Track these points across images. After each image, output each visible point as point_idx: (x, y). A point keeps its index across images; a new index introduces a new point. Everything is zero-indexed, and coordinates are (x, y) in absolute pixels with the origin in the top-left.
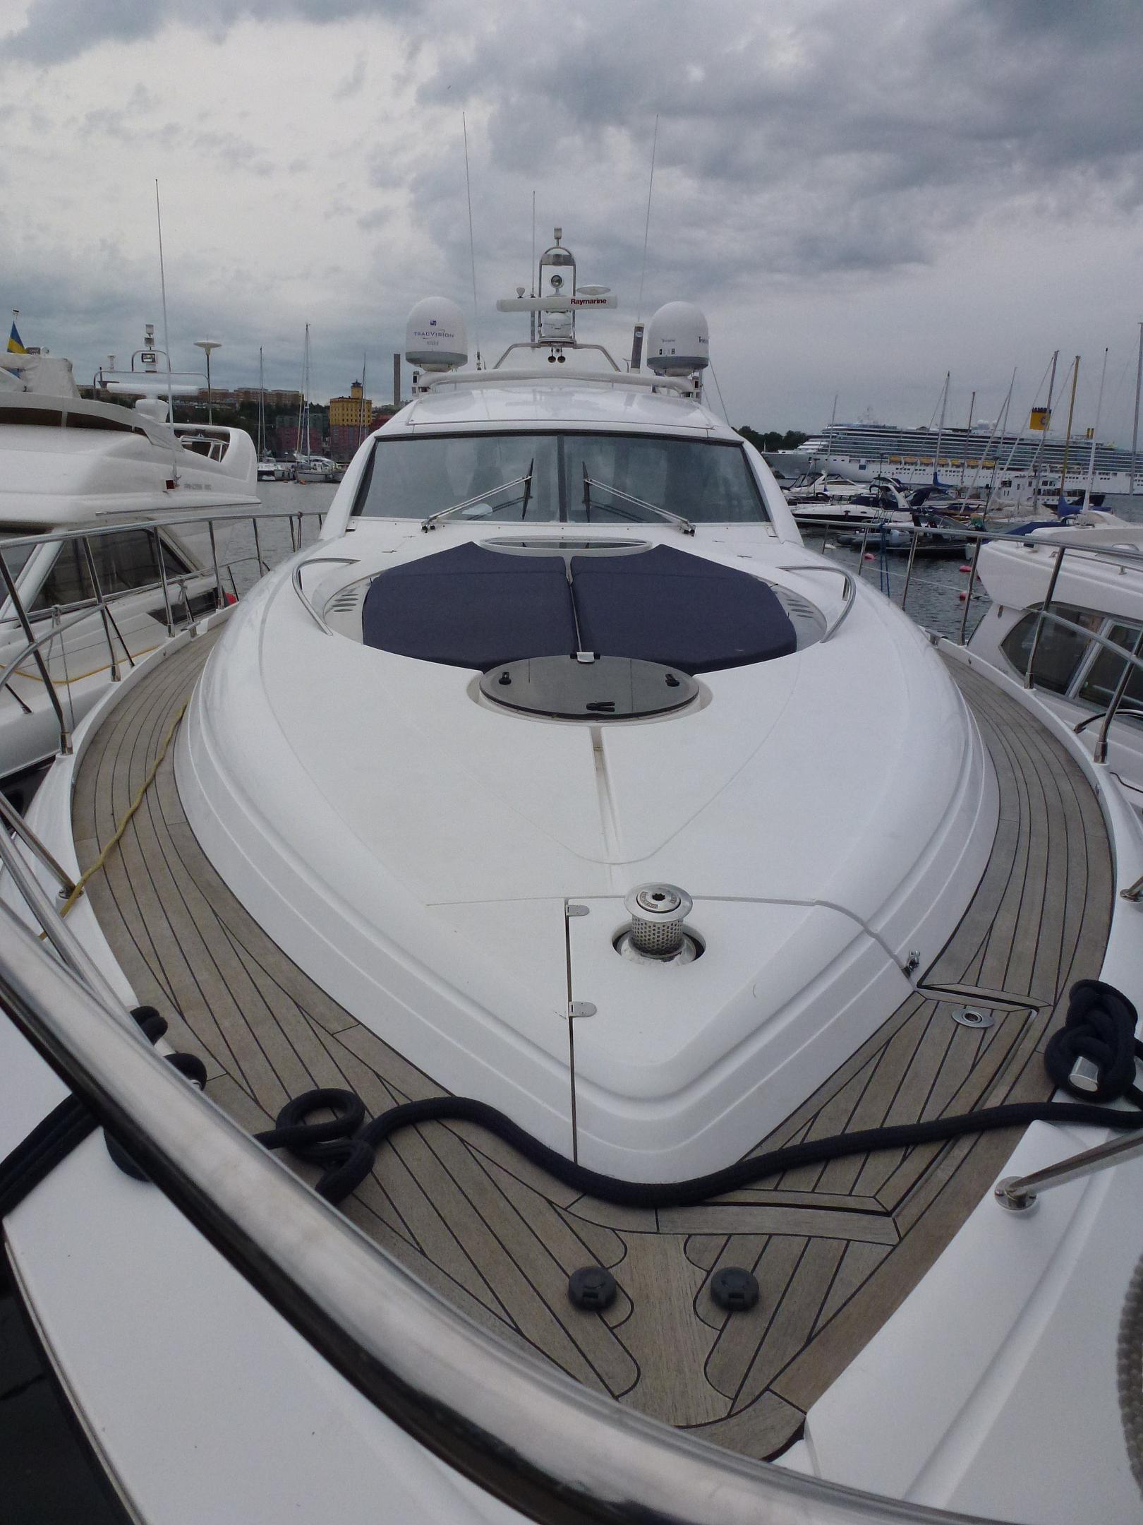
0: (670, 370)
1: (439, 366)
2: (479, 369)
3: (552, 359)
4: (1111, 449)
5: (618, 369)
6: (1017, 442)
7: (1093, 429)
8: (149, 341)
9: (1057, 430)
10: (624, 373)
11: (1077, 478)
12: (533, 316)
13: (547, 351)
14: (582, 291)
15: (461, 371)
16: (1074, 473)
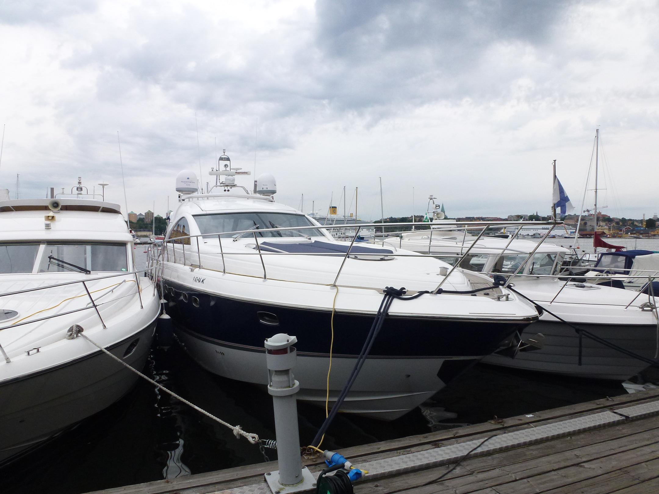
0: (266, 194)
1: (189, 192)
2: (203, 194)
3: (225, 190)
4: (360, 221)
5: (248, 193)
6: (326, 219)
7: (352, 214)
8: (80, 183)
9: (340, 214)
10: (251, 195)
11: (349, 232)
12: (217, 176)
13: (223, 188)
14: (233, 169)
15: (195, 194)
16: (348, 230)
